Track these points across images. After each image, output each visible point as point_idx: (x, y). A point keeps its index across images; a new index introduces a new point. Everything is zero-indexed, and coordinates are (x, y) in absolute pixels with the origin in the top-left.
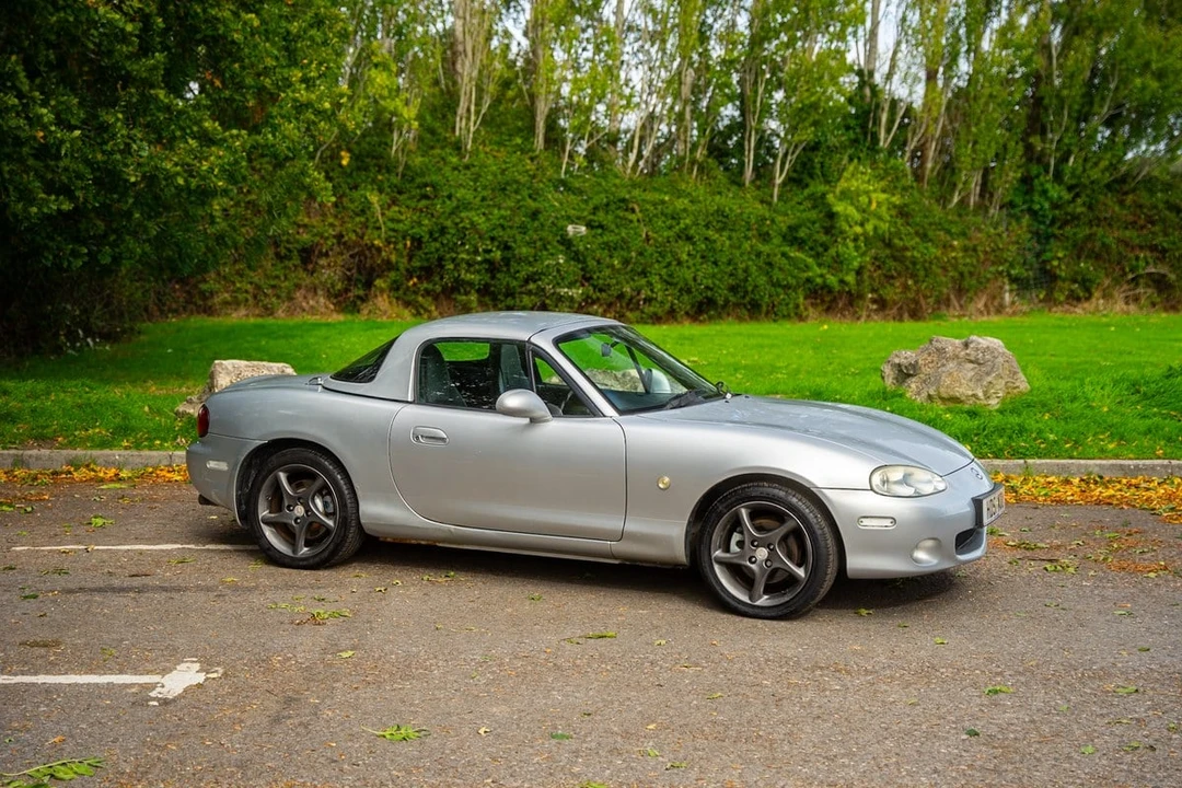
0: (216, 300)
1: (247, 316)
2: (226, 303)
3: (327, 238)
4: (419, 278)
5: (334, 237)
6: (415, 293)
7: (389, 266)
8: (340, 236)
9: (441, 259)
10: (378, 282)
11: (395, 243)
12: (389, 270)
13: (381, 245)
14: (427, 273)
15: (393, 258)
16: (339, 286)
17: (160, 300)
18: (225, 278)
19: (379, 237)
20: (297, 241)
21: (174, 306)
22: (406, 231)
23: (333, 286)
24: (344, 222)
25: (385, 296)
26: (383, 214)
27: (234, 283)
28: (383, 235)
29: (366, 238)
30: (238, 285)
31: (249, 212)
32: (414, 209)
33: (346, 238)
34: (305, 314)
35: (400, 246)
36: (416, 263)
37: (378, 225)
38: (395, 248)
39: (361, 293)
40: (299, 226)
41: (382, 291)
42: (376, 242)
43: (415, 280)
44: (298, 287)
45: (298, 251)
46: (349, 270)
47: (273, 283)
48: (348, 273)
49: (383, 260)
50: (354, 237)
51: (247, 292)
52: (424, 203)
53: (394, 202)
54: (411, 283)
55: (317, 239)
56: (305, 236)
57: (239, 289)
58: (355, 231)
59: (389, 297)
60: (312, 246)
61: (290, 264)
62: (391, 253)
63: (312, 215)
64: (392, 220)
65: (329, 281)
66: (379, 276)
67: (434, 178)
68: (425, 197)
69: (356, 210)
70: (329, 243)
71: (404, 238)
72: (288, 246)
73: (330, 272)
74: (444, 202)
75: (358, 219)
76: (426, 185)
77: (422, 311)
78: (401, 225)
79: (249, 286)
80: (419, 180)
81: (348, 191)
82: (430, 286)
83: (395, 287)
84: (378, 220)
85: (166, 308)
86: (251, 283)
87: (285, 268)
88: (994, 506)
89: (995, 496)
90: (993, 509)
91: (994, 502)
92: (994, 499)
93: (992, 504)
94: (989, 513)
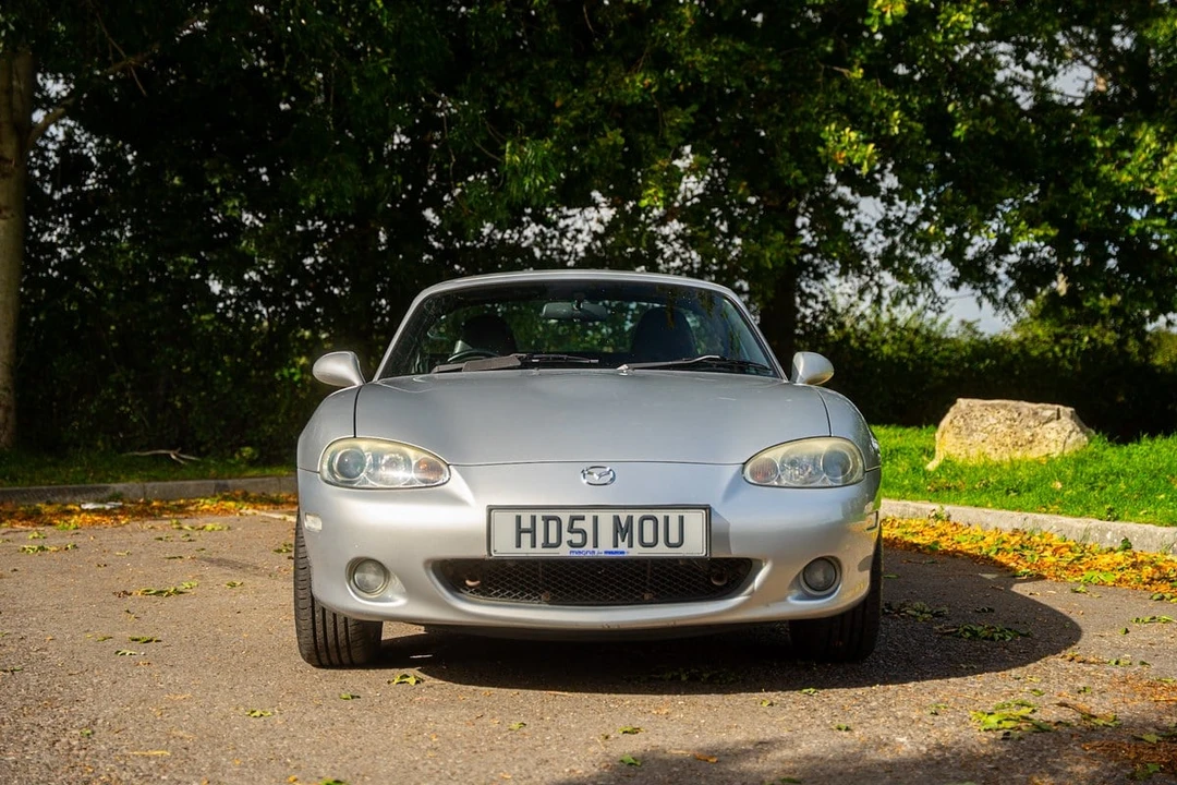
88: (571, 530)
89: (589, 515)
90: (566, 536)
91: (578, 525)
92: (573, 519)
93: (553, 525)
94: (526, 538)
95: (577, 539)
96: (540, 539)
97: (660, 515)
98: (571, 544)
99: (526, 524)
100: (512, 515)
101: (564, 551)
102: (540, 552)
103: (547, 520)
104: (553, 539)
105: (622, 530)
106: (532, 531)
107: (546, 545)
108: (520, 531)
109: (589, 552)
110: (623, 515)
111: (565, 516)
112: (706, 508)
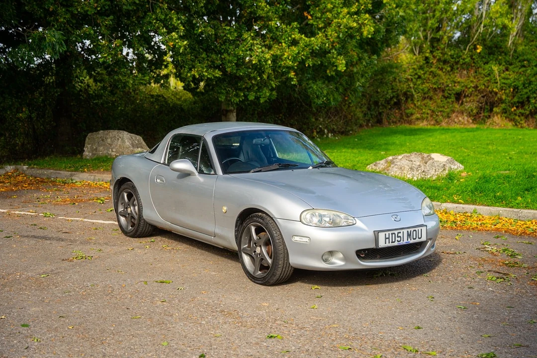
0: (414, 117)
1: (427, 125)
2: (418, 119)
3: (470, 88)
4: (517, 107)
5: (474, 87)
6: (516, 114)
7: (501, 101)
8: (476, 87)
9: (528, 98)
10: (495, 109)
11: (505, 90)
12: (502, 103)
13: (497, 91)
14: (521, 104)
15: (504, 97)
16: (475, 111)
17: (389, 117)
18: (418, 107)
19: (497, 87)
20: (454, 90)
21: (395, 120)
22: (511, 84)
23: (472, 110)
24: (480, 80)
25: (499, 116)
26: (499, 76)
27: (422, 109)
28: (499, 86)
29: (490, 88)
30: (424, 111)
31: (431, 76)
32: (517, 73)
33: (480, 88)
34: (456, 124)
35: (507, 91)
36: (516, 100)
37: (496, 81)
38: (504, 92)
39: (486, 114)
40: (455, 82)
41: (497, 113)
42: (495, 90)
43: (515, 108)
44: (454, 112)
45: (454, 94)
46: (481, 103)
47: (441, 109)
48: (480, 105)
49: (498, 98)
50: (483, 87)
51: (428, 114)
52: (523, 69)
53: (507, 69)
54: (513, 110)
55: (464, 88)
56: (458, 87)
57: (424, 112)
58: (484, 84)
59: (501, 116)
60: (461, 92)
61: (450, 100)
62: (503, 95)
63: (463, 77)
64: (504, 78)
65: (470, 109)
66: (497, 107)
67: (529, 57)
68: (524, 66)
69: (486, 74)
70: (470, 90)
71: (509, 87)
72: (449, 92)
73: (471, 105)
74: (533, 69)
75: (486, 79)
76: (524, 60)
77: (518, 124)
78: (509, 81)
79: (429, 111)
80: (521, 58)
81: (482, 65)
82: (523, 111)
83: (505, 111)
84: (497, 79)
85: (391, 121)
86: (430, 110)
87: (448, 102)
88: (398, 237)
89: (401, 231)
90: (397, 239)
91: (399, 235)
92: (398, 233)
93: (394, 235)
94: (387, 240)
95: (399, 239)
96: (391, 241)
97: (417, 229)
98: (398, 241)
99: (387, 236)
100: (384, 233)
101: (396, 244)
102: (391, 245)
103: (392, 234)
104: (394, 240)
105: (409, 235)
106: (389, 238)
107: (392, 242)
108: (386, 238)
109: (402, 243)
110: (409, 230)
111: (396, 232)
112: (426, 226)
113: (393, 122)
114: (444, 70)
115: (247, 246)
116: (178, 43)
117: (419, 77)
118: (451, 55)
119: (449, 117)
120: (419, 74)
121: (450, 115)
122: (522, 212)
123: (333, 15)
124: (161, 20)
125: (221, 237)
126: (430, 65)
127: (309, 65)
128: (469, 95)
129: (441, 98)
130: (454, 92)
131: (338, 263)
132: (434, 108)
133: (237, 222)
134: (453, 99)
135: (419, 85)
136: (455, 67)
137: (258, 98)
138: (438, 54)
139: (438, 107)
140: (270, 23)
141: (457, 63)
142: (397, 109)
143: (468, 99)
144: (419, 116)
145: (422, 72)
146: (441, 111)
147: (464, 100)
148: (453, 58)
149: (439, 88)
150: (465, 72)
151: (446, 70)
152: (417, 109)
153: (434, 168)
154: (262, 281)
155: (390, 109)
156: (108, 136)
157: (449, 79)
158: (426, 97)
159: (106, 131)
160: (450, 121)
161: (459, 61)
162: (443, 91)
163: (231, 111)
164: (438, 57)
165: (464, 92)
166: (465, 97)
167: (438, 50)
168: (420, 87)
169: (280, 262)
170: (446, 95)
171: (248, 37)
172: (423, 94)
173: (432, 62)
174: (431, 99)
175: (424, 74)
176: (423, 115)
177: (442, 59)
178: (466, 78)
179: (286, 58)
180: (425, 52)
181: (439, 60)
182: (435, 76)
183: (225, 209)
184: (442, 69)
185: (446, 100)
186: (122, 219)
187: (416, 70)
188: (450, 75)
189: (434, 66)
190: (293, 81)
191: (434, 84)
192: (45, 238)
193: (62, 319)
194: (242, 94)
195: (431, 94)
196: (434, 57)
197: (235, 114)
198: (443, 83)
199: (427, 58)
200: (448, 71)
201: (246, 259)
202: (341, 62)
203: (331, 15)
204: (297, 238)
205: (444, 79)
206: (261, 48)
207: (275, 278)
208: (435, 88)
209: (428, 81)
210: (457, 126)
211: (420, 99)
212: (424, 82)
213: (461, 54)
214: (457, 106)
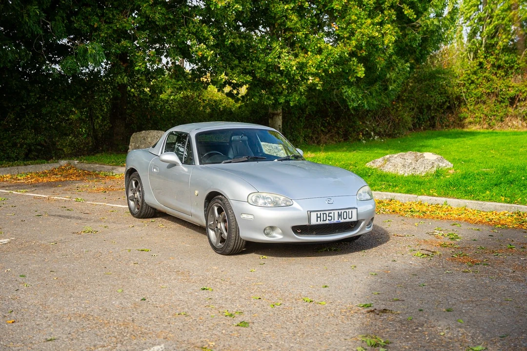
0: (467, 121)
1: (480, 128)
2: (470, 123)
3: (524, 92)
17: (442, 121)
18: (471, 111)
20: (507, 94)
21: (448, 124)
23: (526, 114)
27: (475, 113)
30: (477, 115)
31: (484, 81)
34: (509, 128)
40: (509, 87)
44: (507, 116)
45: (508, 99)
47: (494, 114)
51: (480, 118)
55: (518, 93)
56: (512, 92)
60: (515, 96)
61: (503, 105)
63: (517, 82)
65: (524, 113)
70: (525, 94)
72: (502, 96)
73: (525, 109)
79: (482, 115)
85: (444, 124)
86: (483, 114)
87: (502, 107)
88: (329, 216)
89: (332, 212)
90: (328, 218)
91: (330, 215)
92: (329, 213)
93: (325, 215)
94: (319, 219)
95: (330, 218)
96: (322, 219)
97: (347, 211)
98: (329, 220)
99: (319, 216)
100: (316, 213)
101: (327, 222)
102: (322, 222)
103: (323, 214)
104: (325, 219)
105: (339, 215)
106: (320, 217)
107: (323, 221)
108: (317, 217)
109: (333, 221)
110: (340, 211)
111: (327, 213)
112: (357, 208)
113: (446, 126)
114: (498, 75)
115: (212, 223)
116: (206, 52)
117: (473, 82)
118: (505, 61)
119: (502, 121)
120: (472, 79)
121: (503, 119)
122: (485, 204)
123: (357, 25)
124: (193, 33)
125: (196, 216)
126: (484, 70)
127: (332, 72)
128: (523, 100)
129: (495, 102)
130: (508, 97)
131: (277, 237)
132: (487, 112)
133: (205, 204)
134: (507, 103)
135: (472, 89)
136: (510, 72)
137: (287, 102)
138: (492, 59)
139: (491, 111)
140: (298, 33)
141: (512, 68)
142: (450, 113)
143: (522, 104)
144: (472, 120)
145: (475, 77)
146: (494, 115)
147: (518, 104)
148: (507, 64)
149: (493, 93)
150: (520, 77)
151: (500, 74)
152: (470, 113)
153: (424, 166)
154: (221, 251)
155: (443, 113)
156: (149, 136)
157: (503, 83)
158: (479, 101)
159: (147, 131)
160: (503, 125)
161: (513, 66)
162: (497, 96)
163: (278, 115)
164: (492, 62)
165: (518, 96)
166: (519, 101)
167: (492, 55)
168: (473, 91)
169: (233, 236)
170: (500, 99)
171: (276, 46)
172: (476, 99)
173: (486, 67)
174: (484, 103)
175: (478, 79)
176: (476, 119)
177: (496, 64)
178: (520, 83)
179: (310, 65)
180: (480, 57)
181: (493, 65)
182: (489, 81)
183: (197, 192)
184: (496, 74)
185: (500, 104)
186: (132, 203)
187: (469, 75)
188: (504, 80)
189: (487, 71)
190: (318, 86)
191: (488, 88)
192: (68, 217)
193: (52, 273)
194: (273, 98)
195: (484, 98)
196: (488, 62)
197: (281, 117)
198: (496, 88)
199: (481, 64)
200: (502, 76)
201: (212, 233)
202: (360, 69)
203: (355, 25)
204: (244, 216)
205: (499, 84)
206: (288, 56)
207: (230, 249)
208: (489, 93)
209: (482, 86)
210: (510, 130)
211: (473, 103)
212: (477, 87)
213: (516, 59)
214: (511, 110)
